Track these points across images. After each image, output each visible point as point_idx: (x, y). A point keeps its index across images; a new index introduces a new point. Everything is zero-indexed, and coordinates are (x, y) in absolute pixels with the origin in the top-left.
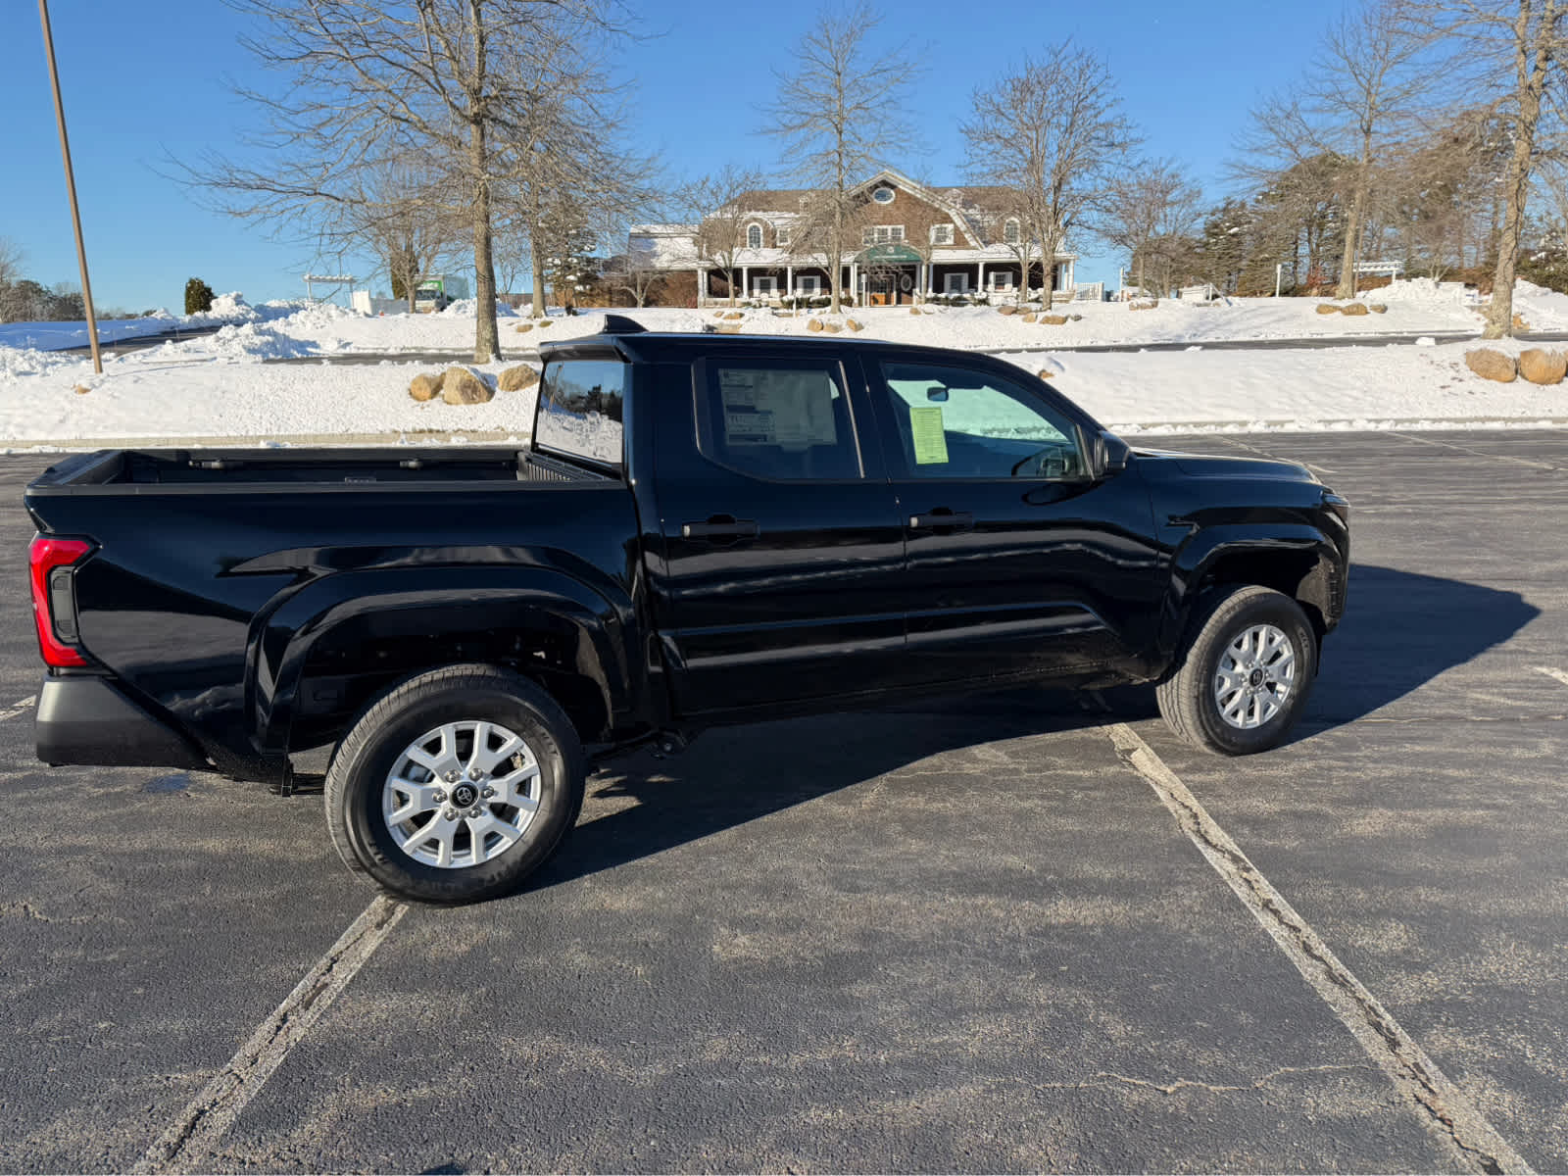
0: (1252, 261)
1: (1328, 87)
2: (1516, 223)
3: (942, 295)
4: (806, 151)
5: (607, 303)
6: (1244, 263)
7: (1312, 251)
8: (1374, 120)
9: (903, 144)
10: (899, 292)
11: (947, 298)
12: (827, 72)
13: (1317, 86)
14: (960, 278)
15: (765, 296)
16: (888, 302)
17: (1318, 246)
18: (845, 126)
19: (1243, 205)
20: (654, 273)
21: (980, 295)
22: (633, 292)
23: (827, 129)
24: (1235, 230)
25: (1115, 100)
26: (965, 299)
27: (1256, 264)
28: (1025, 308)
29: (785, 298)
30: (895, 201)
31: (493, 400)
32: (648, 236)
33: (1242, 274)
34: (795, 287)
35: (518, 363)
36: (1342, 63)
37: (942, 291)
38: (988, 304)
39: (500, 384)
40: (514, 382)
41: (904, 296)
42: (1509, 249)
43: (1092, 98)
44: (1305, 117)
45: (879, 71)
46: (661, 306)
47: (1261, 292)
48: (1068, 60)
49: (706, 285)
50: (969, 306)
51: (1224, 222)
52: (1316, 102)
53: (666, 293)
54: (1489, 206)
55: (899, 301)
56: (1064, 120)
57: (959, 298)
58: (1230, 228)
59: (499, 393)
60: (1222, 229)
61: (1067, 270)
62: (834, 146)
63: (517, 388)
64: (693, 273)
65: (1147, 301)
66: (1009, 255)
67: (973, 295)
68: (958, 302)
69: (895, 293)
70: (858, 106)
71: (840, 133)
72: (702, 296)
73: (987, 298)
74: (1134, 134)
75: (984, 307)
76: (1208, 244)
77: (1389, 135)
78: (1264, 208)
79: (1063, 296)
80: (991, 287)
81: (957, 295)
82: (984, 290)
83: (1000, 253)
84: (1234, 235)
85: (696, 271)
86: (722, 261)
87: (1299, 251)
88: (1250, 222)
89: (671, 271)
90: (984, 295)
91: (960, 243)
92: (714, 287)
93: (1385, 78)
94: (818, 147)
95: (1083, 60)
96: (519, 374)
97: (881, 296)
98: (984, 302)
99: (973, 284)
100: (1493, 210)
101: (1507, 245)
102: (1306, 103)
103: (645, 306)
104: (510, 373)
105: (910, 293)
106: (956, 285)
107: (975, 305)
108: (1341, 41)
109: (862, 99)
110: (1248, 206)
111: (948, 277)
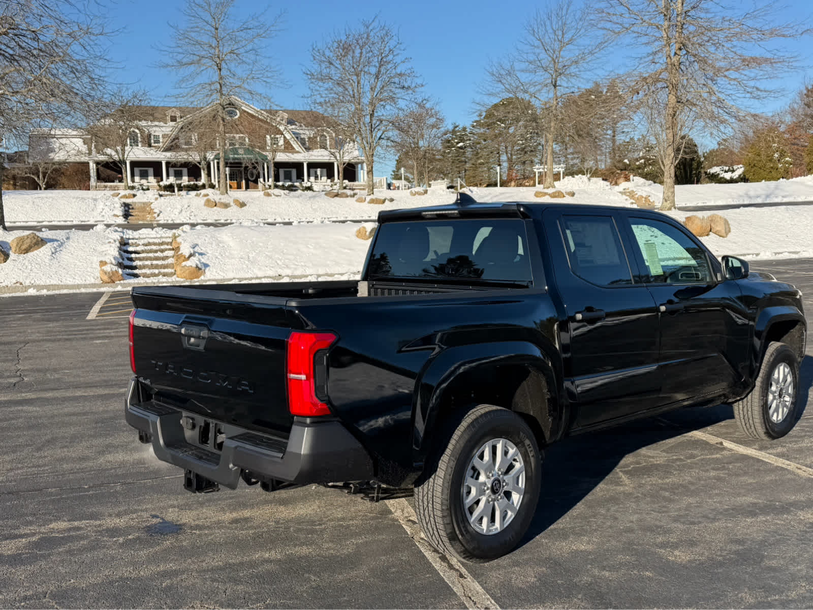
0: (473, 164)
1: (532, 57)
2: (673, 142)
3: (280, 183)
4: (197, 81)
5: (11, 187)
6: (468, 166)
7: (508, 159)
8: (558, 79)
9: (268, 80)
10: (247, 181)
11: (283, 186)
12: (208, 27)
13: (525, 56)
14: (290, 172)
15: (144, 182)
16: (239, 187)
17: (511, 155)
18: (223, 65)
19: (464, 129)
20: (54, 164)
21: (306, 184)
22: (36, 179)
23: (211, 66)
24: (461, 144)
25: (406, 59)
26: (296, 187)
27: (475, 167)
28: (343, 193)
29: (161, 183)
30: (239, 117)
31: (8, 261)
32: (47, 137)
33: (467, 173)
34: (168, 176)
35: (27, 233)
36: (537, 43)
37: (279, 181)
38: (313, 190)
39: (13, 249)
40: (24, 247)
41: (251, 184)
42: (671, 158)
43: (391, 57)
44: (519, 74)
45: (247, 29)
46: (60, 189)
47: (480, 184)
48: (375, 31)
49: (95, 174)
50: (299, 192)
51: (453, 139)
52: (523, 66)
53: (63, 180)
54: (609, 132)
55: (247, 187)
56: (373, 70)
57: (293, 186)
58: (458, 143)
59: (13, 256)
60: (452, 144)
61: (362, 169)
62: (216, 78)
63: (27, 251)
64: (86, 164)
65: (420, 189)
66: (328, 158)
67: (301, 184)
68: (292, 188)
69: (244, 181)
70: (232, 52)
71: (220, 70)
72: (93, 182)
73: (311, 186)
74: (419, 81)
75: (309, 193)
76: (444, 152)
77: (567, 87)
78: (476, 131)
79: (361, 185)
80: (312, 179)
81: (290, 183)
82: (308, 181)
83: (320, 155)
84: (461, 148)
85: (88, 163)
86: (116, 156)
87: (501, 158)
88: (470, 140)
89: (69, 163)
90: (309, 184)
91: (288, 147)
92: (102, 176)
93: (562, 53)
94: (203, 79)
95: (384, 32)
96: (29, 241)
97: (234, 183)
98: (309, 188)
99: (300, 177)
100: (612, 134)
101: (669, 155)
102: (518, 66)
103: (45, 189)
104: (21, 240)
105: (256, 182)
106: (288, 177)
107: (303, 190)
108: (536, 30)
109: (236, 47)
110: (468, 130)
111: (282, 171)
